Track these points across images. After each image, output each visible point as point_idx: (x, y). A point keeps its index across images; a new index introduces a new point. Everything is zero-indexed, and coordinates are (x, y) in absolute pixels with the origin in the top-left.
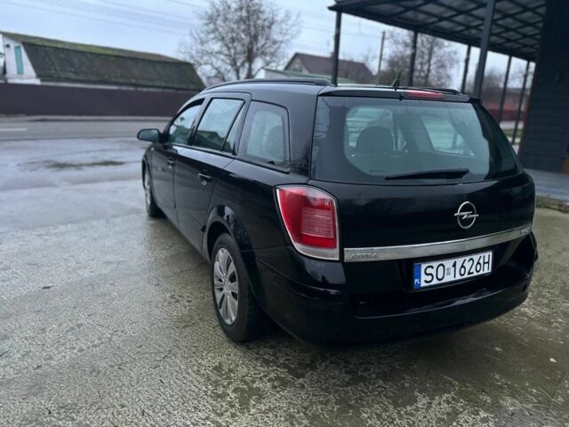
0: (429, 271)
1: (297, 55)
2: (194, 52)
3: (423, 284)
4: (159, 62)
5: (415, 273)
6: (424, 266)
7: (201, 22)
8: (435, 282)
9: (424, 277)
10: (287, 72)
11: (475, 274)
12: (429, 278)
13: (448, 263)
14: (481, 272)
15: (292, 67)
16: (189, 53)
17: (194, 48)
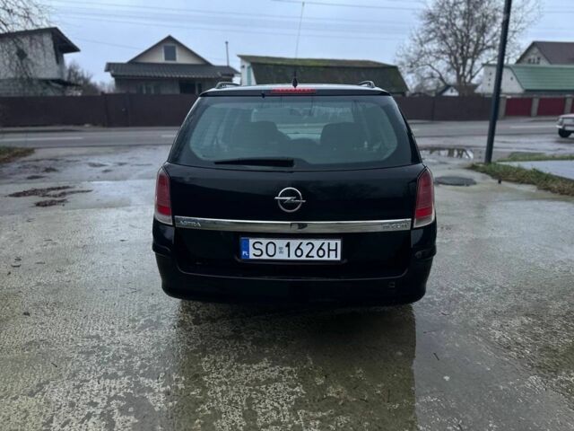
0: (257, 246)
1: (534, 44)
2: (411, 54)
3: (252, 257)
4: (364, 68)
5: (243, 246)
6: (252, 241)
7: (422, 23)
8: (265, 257)
9: (252, 251)
10: (520, 65)
11: (316, 258)
12: (258, 253)
13: (281, 243)
14: (326, 258)
15: (526, 59)
16: (407, 56)
17: (412, 50)
